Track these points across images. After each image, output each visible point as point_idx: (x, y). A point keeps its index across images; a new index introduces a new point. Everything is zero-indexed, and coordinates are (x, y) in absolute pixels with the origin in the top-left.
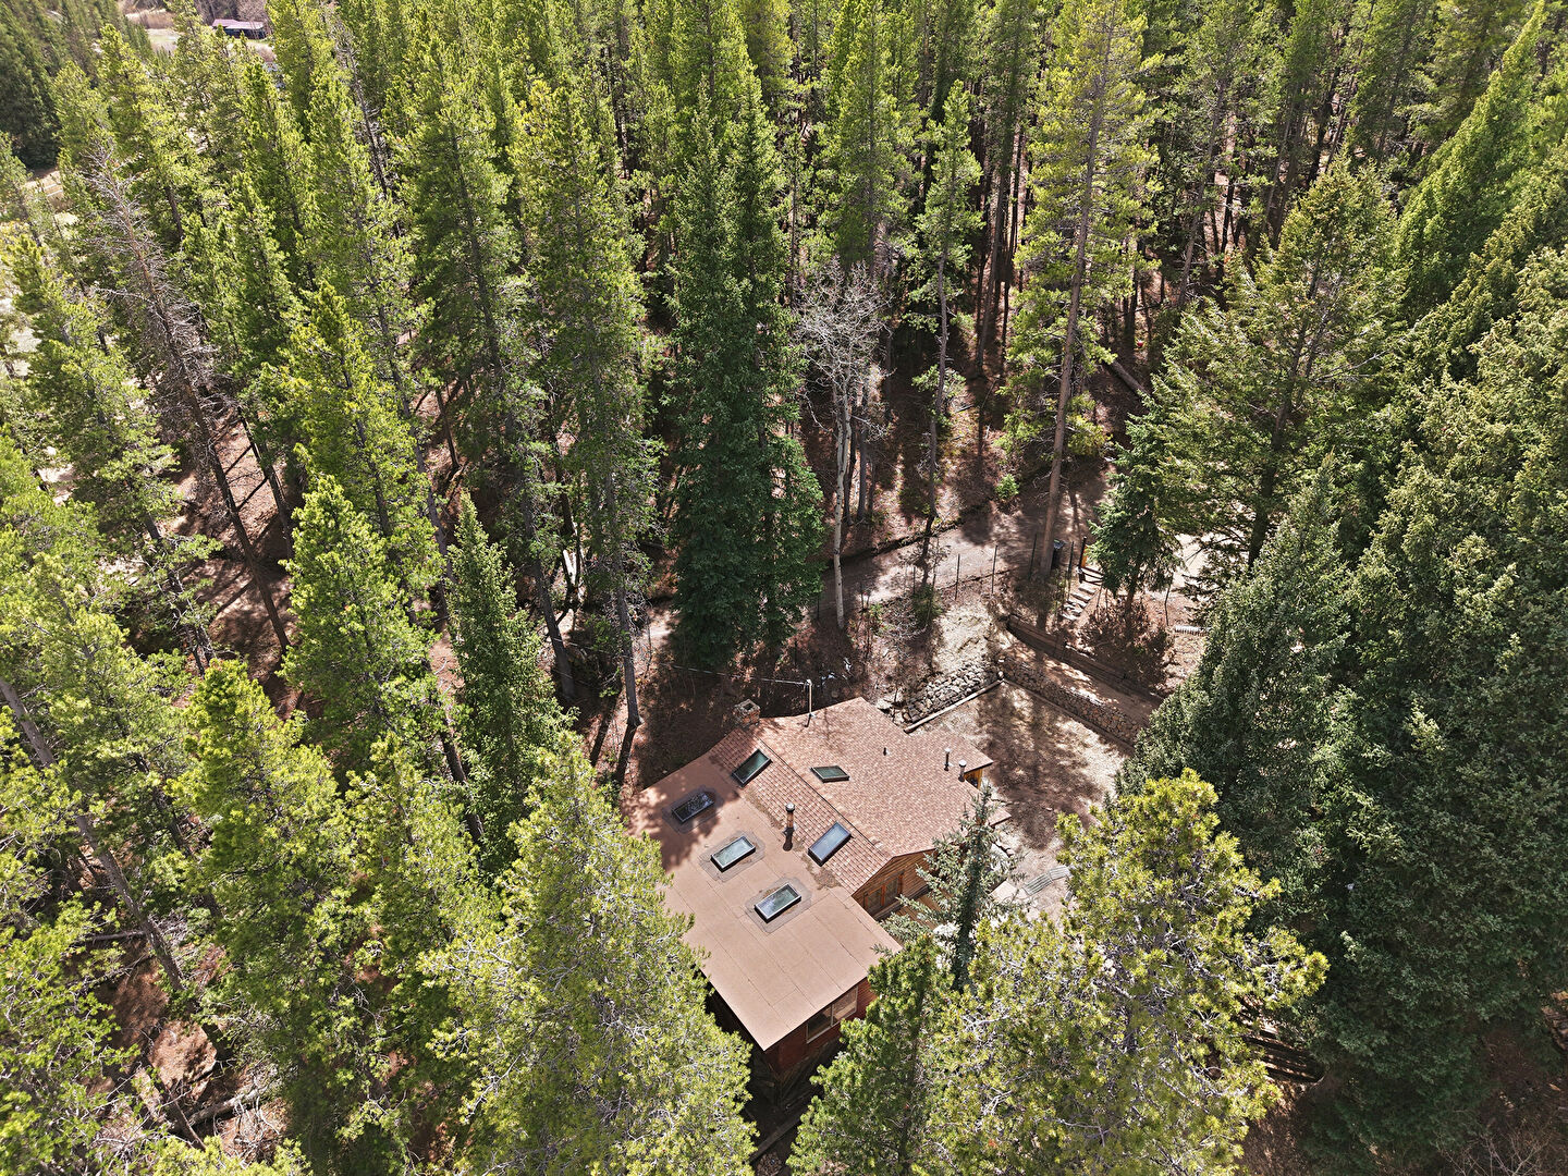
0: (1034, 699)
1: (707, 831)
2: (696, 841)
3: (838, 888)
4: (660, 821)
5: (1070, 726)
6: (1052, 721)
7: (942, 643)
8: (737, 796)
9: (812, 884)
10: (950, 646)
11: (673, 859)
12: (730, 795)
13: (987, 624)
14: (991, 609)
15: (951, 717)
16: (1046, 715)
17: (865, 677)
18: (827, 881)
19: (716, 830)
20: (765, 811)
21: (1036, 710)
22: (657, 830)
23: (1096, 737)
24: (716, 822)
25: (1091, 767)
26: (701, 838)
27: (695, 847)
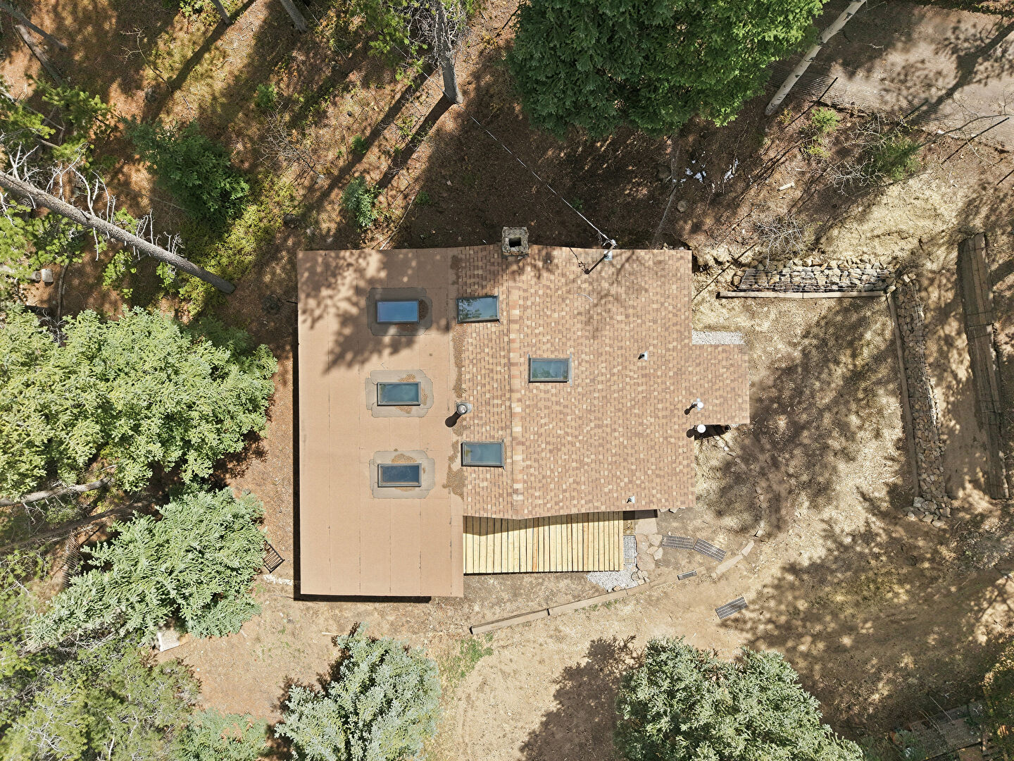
0: (893, 342)
1: (395, 348)
2: (380, 352)
3: (459, 498)
4: (363, 302)
5: (890, 404)
6: (879, 382)
7: (862, 218)
8: (447, 329)
9: (442, 477)
10: (866, 227)
11: (349, 356)
12: (443, 322)
13: (940, 227)
14: (970, 208)
15: (784, 307)
16: (883, 372)
17: (734, 206)
18: (455, 484)
19: (405, 353)
20: (459, 365)
21: (878, 359)
22: (354, 311)
23: (898, 433)
24: (410, 343)
25: (852, 465)
26: (387, 352)
27: (375, 358)
